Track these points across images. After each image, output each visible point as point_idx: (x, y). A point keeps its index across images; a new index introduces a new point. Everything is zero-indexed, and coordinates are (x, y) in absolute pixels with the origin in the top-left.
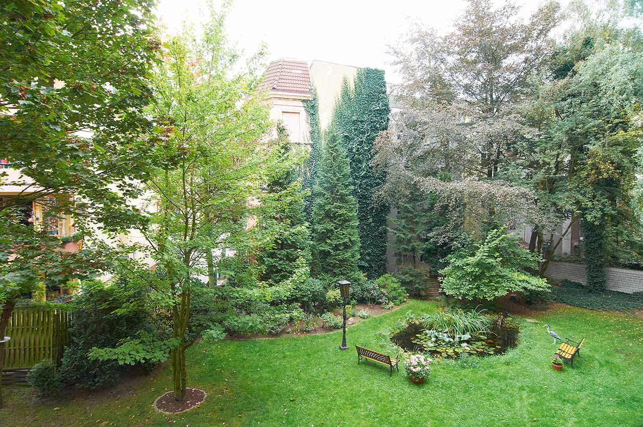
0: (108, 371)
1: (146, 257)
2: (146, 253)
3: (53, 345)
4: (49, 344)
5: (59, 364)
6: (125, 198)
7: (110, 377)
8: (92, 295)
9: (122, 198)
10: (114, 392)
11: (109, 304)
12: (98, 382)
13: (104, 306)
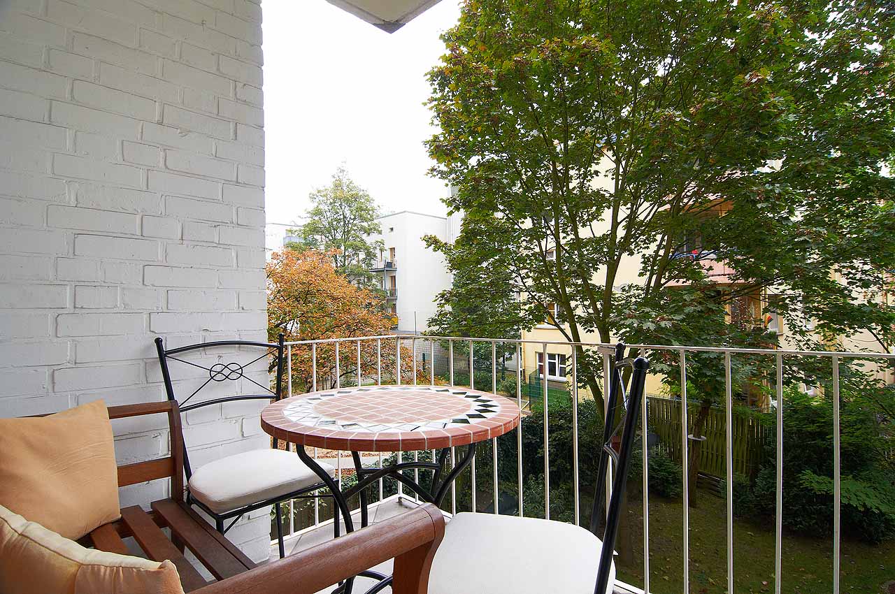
0: (814, 514)
1: (881, 370)
2: (880, 365)
3: (747, 460)
4: (743, 457)
5: (754, 484)
6: (851, 288)
7: (816, 523)
8: (795, 411)
9: (846, 288)
10: (822, 546)
11: (819, 427)
12: (801, 523)
13: (812, 428)
